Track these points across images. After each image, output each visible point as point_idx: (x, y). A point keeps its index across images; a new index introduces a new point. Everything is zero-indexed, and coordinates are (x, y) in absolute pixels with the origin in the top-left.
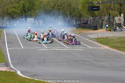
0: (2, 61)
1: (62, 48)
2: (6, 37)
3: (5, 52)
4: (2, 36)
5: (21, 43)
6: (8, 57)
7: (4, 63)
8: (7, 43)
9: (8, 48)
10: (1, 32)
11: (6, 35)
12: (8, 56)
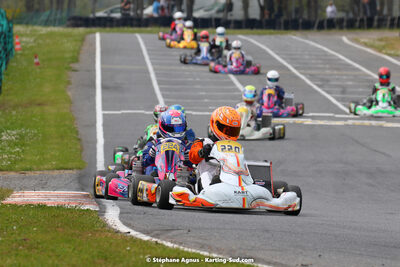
0: (70, 165)
1: (330, 118)
2: (102, 62)
3: (87, 126)
4: (83, 57)
5: (161, 89)
6: (95, 149)
7: (75, 172)
8: (104, 87)
9: (104, 109)
10: (83, 40)
11: (102, 52)
12: (95, 142)
